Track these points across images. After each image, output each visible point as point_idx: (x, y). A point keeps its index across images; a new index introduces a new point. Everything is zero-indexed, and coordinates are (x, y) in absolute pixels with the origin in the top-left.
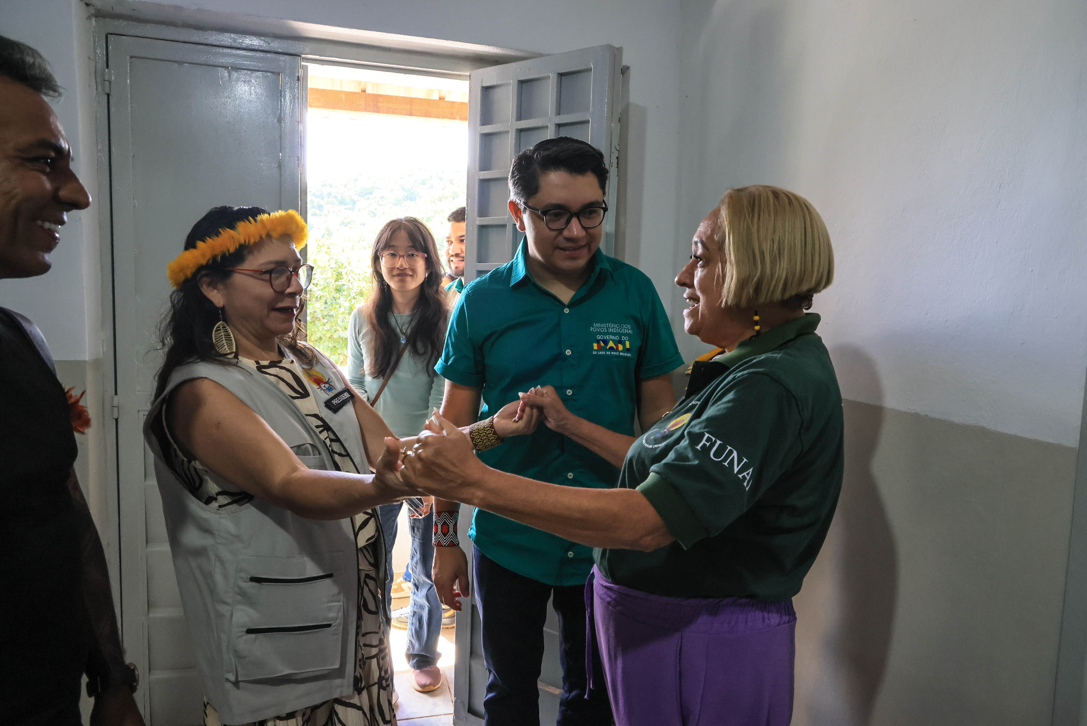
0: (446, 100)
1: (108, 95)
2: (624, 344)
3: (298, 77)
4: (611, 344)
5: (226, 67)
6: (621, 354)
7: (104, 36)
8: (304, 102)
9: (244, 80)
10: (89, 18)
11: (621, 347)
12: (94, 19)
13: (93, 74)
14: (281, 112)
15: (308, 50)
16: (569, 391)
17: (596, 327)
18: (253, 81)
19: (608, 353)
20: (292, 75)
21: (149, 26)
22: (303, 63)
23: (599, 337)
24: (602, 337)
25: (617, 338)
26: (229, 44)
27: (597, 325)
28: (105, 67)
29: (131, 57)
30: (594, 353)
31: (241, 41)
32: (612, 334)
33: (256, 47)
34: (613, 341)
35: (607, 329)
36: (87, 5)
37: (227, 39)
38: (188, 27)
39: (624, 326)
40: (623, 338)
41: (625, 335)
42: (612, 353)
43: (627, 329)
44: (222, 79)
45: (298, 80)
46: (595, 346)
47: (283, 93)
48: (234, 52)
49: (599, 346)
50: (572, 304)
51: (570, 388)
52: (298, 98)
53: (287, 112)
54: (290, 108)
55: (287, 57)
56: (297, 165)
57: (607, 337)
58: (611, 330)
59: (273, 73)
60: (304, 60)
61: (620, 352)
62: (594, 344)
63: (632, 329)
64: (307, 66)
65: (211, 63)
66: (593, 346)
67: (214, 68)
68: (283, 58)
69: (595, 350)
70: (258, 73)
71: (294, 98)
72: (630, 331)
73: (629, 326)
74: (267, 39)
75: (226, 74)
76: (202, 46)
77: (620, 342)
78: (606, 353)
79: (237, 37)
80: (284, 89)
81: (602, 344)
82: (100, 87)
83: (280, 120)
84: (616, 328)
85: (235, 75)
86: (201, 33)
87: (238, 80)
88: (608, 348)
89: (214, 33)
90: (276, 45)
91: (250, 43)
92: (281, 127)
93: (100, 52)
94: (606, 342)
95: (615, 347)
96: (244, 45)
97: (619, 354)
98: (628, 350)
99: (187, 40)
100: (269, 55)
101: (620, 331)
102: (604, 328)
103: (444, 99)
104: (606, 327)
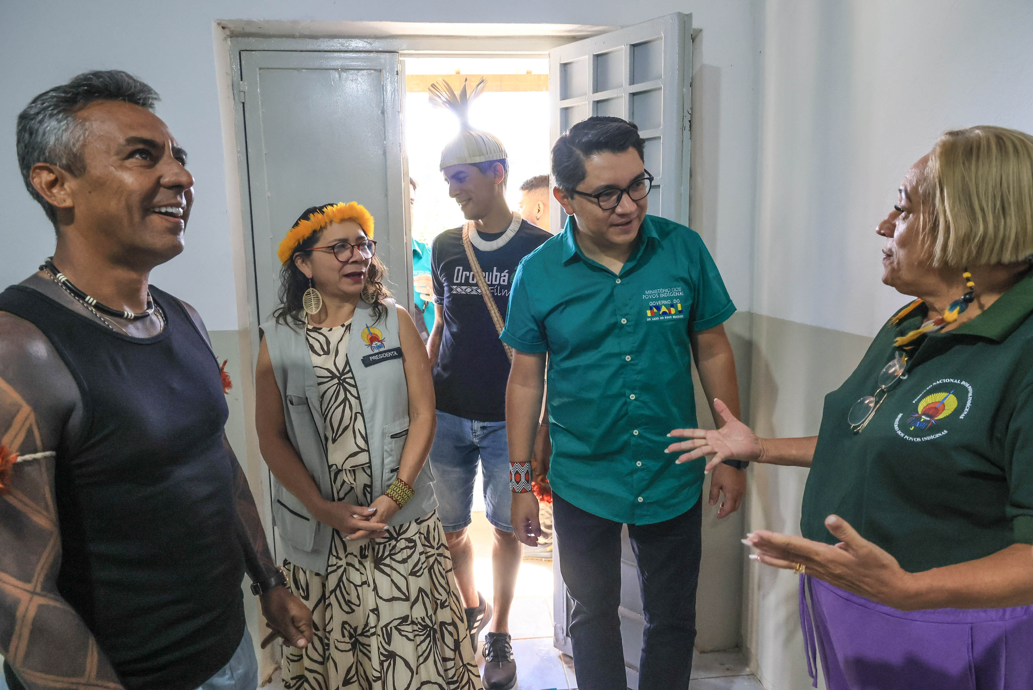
0: (532, 73)
1: (243, 103)
2: (676, 308)
3: (397, 71)
4: (664, 309)
5: (336, 69)
6: (674, 317)
7: (238, 53)
8: (403, 93)
9: (351, 79)
10: (225, 39)
11: (673, 311)
12: (229, 39)
13: (231, 87)
14: (384, 104)
15: (404, 46)
16: (627, 357)
17: (648, 295)
18: (360, 79)
19: (662, 318)
20: (392, 69)
21: (273, 40)
22: (400, 59)
23: (652, 304)
24: (654, 303)
25: (669, 302)
26: (338, 49)
27: (649, 292)
28: (240, 80)
29: (260, 69)
30: (649, 319)
31: (348, 45)
32: (665, 299)
33: (361, 49)
34: (665, 305)
35: (659, 295)
36: (223, 28)
37: (336, 44)
38: (303, 38)
39: (675, 290)
40: (675, 301)
41: (677, 297)
42: (666, 317)
43: (679, 292)
44: (334, 80)
45: (397, 74)
46: (649, 313)
47: (384, 87)
48: (342, 55)
49: (652, 313)
50: (624, 275)
51: (629, 355)
52: (398, 91)
53: (389, 104)
54: (392, 98)
55: (387, 54)
56: (399, 150)
57: (658, 303)
58: (662, 296)
59: (375, 70)
60: (402, 56)
61: (672, 315)
62: (647, 311)
63: (682, 290)
64: (404, 61)
65: (324, 67)
66: (647, 314)
67: (328, 71)
68: (383, 56)
69: (649, 317)
70: (363, 72)
71: (394, 91)
72: (681, 294)
73: (679, 289)
74: (369, 40)
75: (337, 76)
76: (316, 53)
77: (672, 306)
78: (659, 318)
79: (344, 41)
80: (385, 84)
81: (655, 310)
82: (236, 98)
83: (383, 113)
84: (667, 292)
85: (344, 75)
86: (314, 41)
87: (346, 79)
88: (661, 313)
89: (326, 40)
90: (377, 45)
91: (355, 45)
92: (384, 118)
93: (236, 67)
94: (658, 308)
95: (668, 312)
96: (350, 48)
97: (672, 317)
98: (680, 312)
99: (304, 49)
100: (372, 55)
101: (671, 294)
102: (656, 294)
103: (531, 73)
104: (658, 293)
